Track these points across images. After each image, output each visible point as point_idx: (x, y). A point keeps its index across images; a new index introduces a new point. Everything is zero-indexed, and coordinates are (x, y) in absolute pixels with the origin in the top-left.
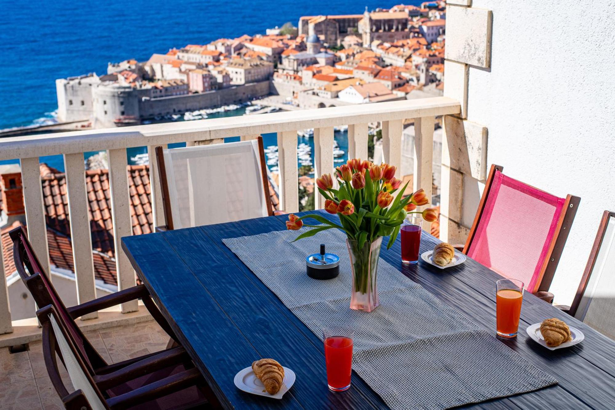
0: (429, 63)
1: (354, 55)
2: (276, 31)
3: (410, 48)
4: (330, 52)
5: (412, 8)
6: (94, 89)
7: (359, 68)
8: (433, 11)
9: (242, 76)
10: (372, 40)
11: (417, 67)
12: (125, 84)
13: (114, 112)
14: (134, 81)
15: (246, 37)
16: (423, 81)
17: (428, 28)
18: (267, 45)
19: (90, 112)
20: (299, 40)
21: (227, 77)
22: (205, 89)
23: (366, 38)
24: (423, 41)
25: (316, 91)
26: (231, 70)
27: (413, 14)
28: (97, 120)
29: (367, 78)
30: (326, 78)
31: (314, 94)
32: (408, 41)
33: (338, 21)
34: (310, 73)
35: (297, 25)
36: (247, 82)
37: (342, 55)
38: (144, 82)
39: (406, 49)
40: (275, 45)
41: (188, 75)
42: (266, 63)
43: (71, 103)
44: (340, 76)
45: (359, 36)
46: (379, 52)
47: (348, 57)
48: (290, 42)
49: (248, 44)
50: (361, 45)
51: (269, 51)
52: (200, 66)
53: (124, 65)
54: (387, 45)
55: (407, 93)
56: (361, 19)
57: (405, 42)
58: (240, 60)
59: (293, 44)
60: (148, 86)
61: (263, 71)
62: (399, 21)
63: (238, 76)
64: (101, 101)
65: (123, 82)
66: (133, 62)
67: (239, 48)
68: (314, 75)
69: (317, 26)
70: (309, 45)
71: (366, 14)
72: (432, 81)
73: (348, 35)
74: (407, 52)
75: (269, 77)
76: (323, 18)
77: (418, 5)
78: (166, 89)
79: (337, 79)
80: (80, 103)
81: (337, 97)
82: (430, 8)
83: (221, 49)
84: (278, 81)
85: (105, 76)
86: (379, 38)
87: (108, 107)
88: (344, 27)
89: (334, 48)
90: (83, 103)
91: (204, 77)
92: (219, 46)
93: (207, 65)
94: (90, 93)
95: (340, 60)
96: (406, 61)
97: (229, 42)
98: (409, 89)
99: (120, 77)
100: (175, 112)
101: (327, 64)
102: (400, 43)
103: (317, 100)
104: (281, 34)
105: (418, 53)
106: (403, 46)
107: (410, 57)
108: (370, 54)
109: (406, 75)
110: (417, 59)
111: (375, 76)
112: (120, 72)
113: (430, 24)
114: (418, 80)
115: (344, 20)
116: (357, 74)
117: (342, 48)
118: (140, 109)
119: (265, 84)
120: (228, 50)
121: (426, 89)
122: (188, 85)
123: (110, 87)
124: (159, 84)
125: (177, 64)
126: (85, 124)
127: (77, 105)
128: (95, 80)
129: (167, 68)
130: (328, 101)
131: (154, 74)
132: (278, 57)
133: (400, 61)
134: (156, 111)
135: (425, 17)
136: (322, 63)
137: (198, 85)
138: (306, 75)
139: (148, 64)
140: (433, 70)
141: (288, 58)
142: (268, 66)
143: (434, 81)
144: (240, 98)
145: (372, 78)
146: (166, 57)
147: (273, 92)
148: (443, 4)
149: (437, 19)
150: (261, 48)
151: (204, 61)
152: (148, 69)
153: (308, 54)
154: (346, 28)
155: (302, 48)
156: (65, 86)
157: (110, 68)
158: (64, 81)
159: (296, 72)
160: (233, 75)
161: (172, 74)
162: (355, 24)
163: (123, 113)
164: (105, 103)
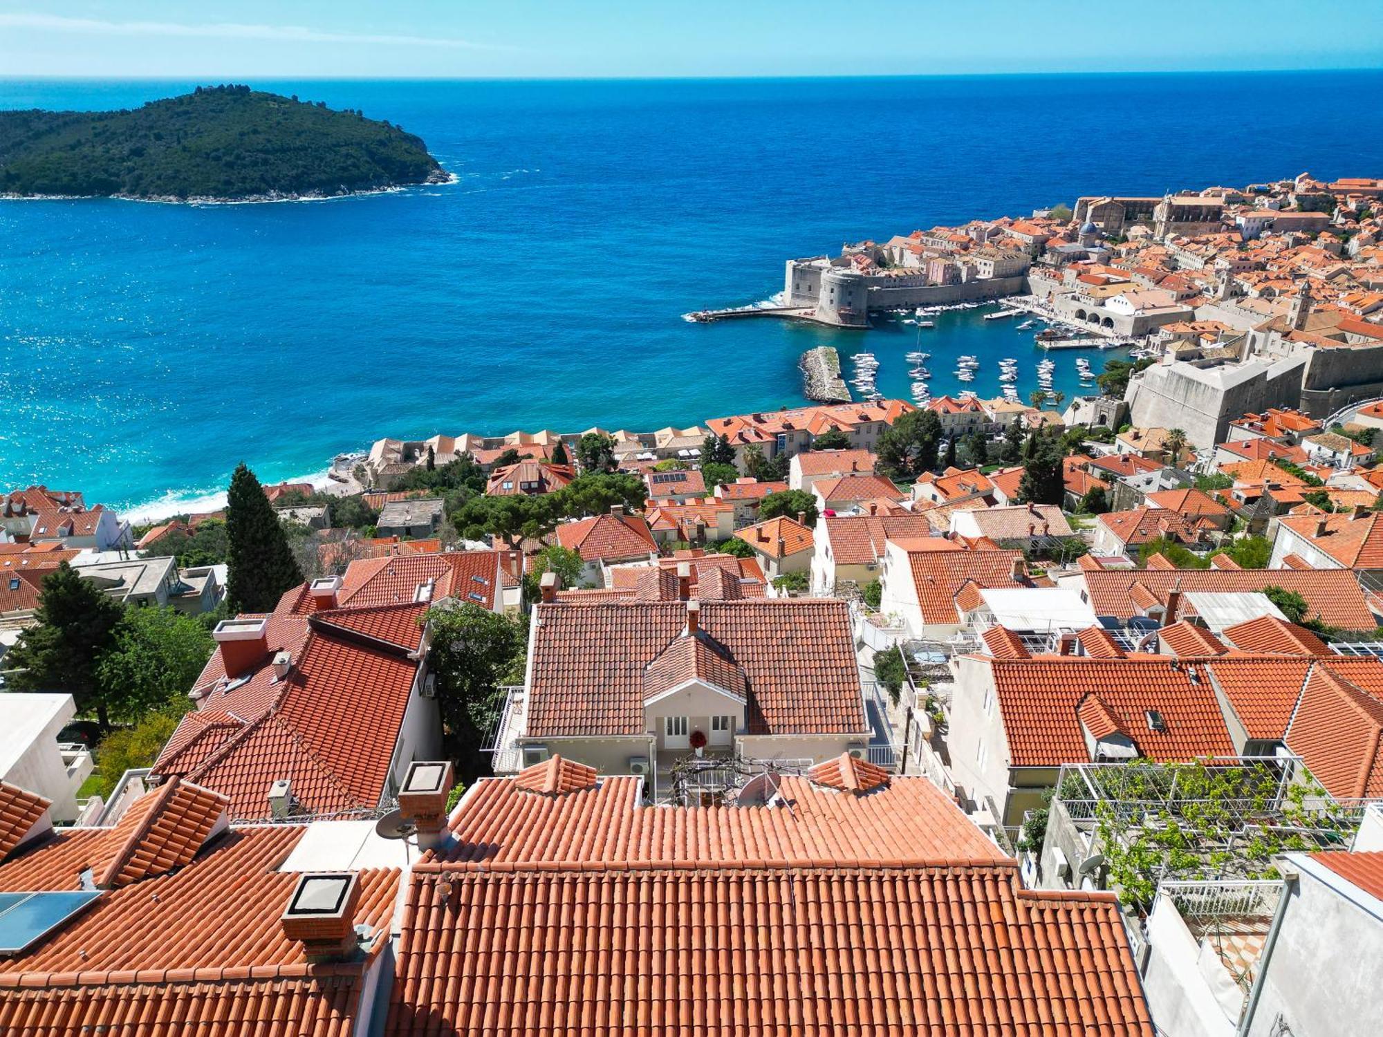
0: (1235, 270)
1: (1138, 250)
2: (1045, 213)
3: (1215, 246)
4: (1107, 245)
5: (1230, 191)
6: (824, 275)
7: (1138, 270)
8: (1262, 197)
9: (991, 269)
10: (1166, 232)
11: (1218, 272)
13: (840, 304)
14: (868, 266)
15: (1006, 219)
16: (1220, 293)
17: (1249, 220)
18: (1028, 232)
19: (816, 299)
20: (1070, 227)
21: (973, 270)
22: (944, 283)
23: (1160, 229)
24: (1237, 237)
25: (1077, 294)
26: (978, 261)
27: (1230, 201)
28: (821, 308)
29: (1147, 283)
30: (1094, 280)
31: (1074, 298)
32: (1217, 236)
33: (1128, 204)
34: (1075, 273)
35: (1072, 207)
36: (995, 276)
37: (1123, 248)
38: (879, 269)
39: (1210, 246)
40: (1039, 232)
41: (928, 264)
42: (1022, 255)
43: (798, 287)
44: (1113, 278)
45: (1152, 227)
46: (1172, 248)
47: (1128, 253)
48: (1059, 229)
49: (1007, 230)
50: (1152, 237)
51: (1029, 239)
52: (944, 255)
53: (861, 247)
54: (1185, 239)
55: (1195, 308)
56: (1159, 203)
57: (1211, 237)
58: (992, 250)
59: (1062, 231)
60: (883, 275)
61: (1017, 265)
62: (1209, 208)
63: (987, 269)
64: (829, 288)
65: (855, 270)
66: (870, 244)
67: (995, 234)
68: (1079, 274)
69: (1099, 210)
70: (1082, 234)
71: (1168, 199)
72: (1235, 296)
73: (1135, 224)
74: (1212, 251)
75: (1024, 272)
76: (1108, 200)
77: (1241, 187)
78: (901, 279)
79: (1107, 282)
80: (807, 288)
81: (1103, 304)
82: (1259, 192)
83: (973, 235)
84: (1035, 277)
85: (838, 262)
86: (1176, 229)
87: (835, 296)
88: (1134, 211)
89: (1114, 240)
90: (810, 289)
91: (946, 268)
92: (970, 231)
93: (952, 253)
94: (818, 279)
95: (1119, 254)
96: (1206, 263)
97: (984, 225)
98: (1199, 302)
99: (854, 264)
100: (906, 307)
101: (1099, 260)
102: (1203, 238)
103: (1076, 306)
104: (1050, 218)
105: (1224, 253)
106: (1207, 242)
107: (1213, 257)
108: (1159, 250)
109: (1200, 283)
110: (1221, 263)
111: (1158, 283)
112: (854, 255)
113: (1252, 215)
114: (1216, 291)
115: (1135, 204)
116: (1136, 278)
117: (1125, 239)
118: (869, 299)
119: (1016, 281)
120: (981, 238)
121: (1224, 304)
122: (927, 276)
123: (841, 273)
124: (894, 273)
125: (918, 252)
126: (809, 311)
127: (803, 290)
128: (825, 263)
129: (907, 253)
130: (1090, 308)
131: (892, 259)
132: (1040, 247)
133: (1198, 263)
134: (886, 302)
135: (1247, 205)
136: (1094, 258)
137: (937, 276)
138: (1069, 274)
139: (887, 247)
140: (1239, 279)
141: (1053, 251)
142: (1025, 258)
143: (1237, 293)
144: (984, 294)
145: (1151, 285)
146: (908, 240)
147: (1024, 290)
148: (1277, 188)
149: (1264, 208)
150: (1021, 234)
151: (950, 247)
152: (885, 253)
153: (1078, 247)
154: (1136, 213)
155: (1072, 237)
156: (794, 269)
157: (845, 248)
158: (794, 263)
159: (1058, 267)
160: (981, 268)
161: (911, 262)
162: (1148, 209)
163: (849, 304)
164: (832, 291)
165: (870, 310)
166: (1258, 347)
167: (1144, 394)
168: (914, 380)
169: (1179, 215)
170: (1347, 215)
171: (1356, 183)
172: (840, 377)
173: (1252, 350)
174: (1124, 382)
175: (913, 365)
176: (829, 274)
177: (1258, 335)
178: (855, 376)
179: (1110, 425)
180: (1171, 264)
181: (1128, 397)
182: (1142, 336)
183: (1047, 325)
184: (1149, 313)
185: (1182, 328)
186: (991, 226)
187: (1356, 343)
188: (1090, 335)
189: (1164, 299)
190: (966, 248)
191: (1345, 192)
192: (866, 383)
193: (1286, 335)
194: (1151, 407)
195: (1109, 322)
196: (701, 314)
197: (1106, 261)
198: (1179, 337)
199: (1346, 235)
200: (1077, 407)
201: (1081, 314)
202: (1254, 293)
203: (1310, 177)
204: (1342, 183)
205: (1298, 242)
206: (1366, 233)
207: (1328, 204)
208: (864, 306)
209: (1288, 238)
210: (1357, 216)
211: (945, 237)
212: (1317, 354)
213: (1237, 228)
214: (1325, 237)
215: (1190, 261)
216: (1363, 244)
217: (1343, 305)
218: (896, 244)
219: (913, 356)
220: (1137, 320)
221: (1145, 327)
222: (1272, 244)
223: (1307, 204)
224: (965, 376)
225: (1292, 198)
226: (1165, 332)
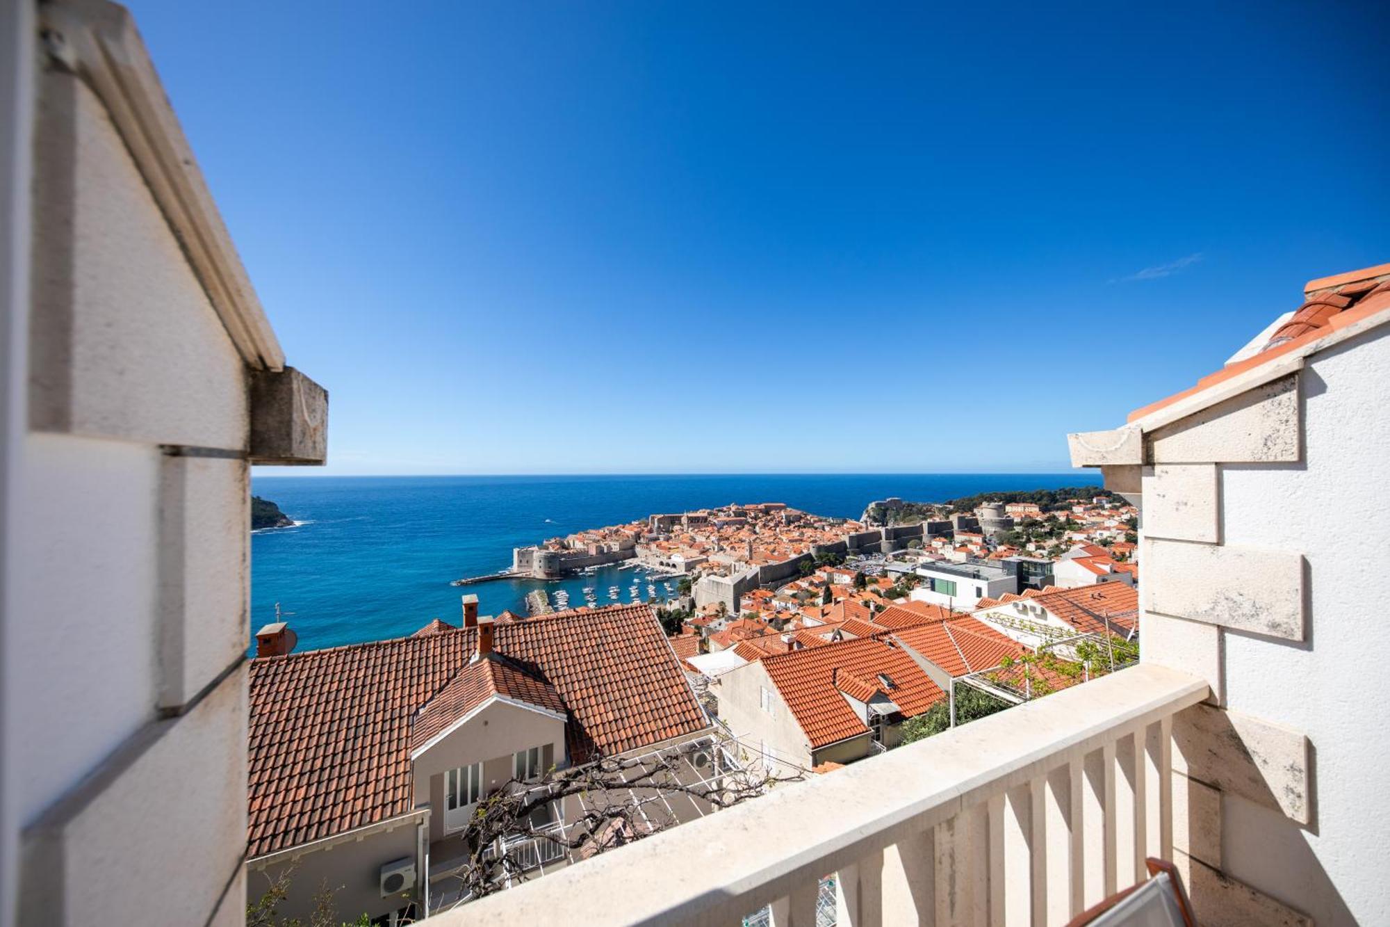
0: (719, 540)
1: (679, 535)
2: (637, 522)
4: (666, 533)
5: (709, 511)
6: (535, 554)
7: (681, 542)
9: (618, 546)
10: (688, 528)
11: (712, 541)
12: (552, 550)
13: (545, 567)
14: (558, 548)
15: (620, 525)
16: (716, 550)
17: (718, 521)
18: (632, 530)
19: (532, 567)
20: (649, 527)
21: (609, 548)
22: (596, 554)
23: (686, 526)
24: (716, 528)
25: (658, 555)
26: (611, 543)
27: (710, 514)
28: (535, 570)
29: (686, 548)
30: (664, 548)
31: (657, 557)
32: (708, 527)
33: (671, 517)
34: (655, 545)
35: (648, 519)
36: (620, 549)
37: (672, 535)
38: (563, 549)
39: (707, 531)
40: (636, 530)
41: (588, 546)
43: (521, 561)
44: (672, 547)
45: (682, 525)
46: (692, 534)
47: (675, 536)
48: (644, 528)
49: (622, 530)
50: (683, 530)
51: (633, 533)
52: (595, 541)
53: (553, 541)
54: (696, 530)
55: (708, 556)
56: (683, 516)
57: (706, 528)
58: (617, 538)
59: (646, 529)
60: (566, 552)
61: (629, 544)
62: (703, 517)
63: (616, 546)
64: (538, 560)
66: (557, 539)
67: (617, 531)
68: (657, 546)
69: (659, 520)
70: (655, 530)
71: (685, 514)
72: (721, 550)
73: (675, 524)
74: (708, 534)
75: (633, 547)
76: (662, 515)
77: (713, 509)
78: (575, 554)
79: (670, 548)
81: (670, 558)
82: (719, 511)
84: (638, 549)
85: (542, 547)
86: (692, 526)
87: (542, 564)
89: (668, 531)
90: (527, 561)
91: (597, 547)
92: (605, 530)
93: (599, 541)
94: (532, 556)
95: (671, 538)
96: (707, 538)
97: (611, 528)
98: (709, 554)
99: (550, 547)
100: (579, 567)
101: (664, 540)
102: (703, 529)
103: (658, 560)
104: (639, 523)
105: (713, 534)
106: (705, 530)
107: (709, 536)
108: (688, 535)
109: (707, 547)
110: (713, 538)
112: (550, 544)
113: (719, 519)
114: (714, 549)
115: (673, 517)
116: (681, 546)
117: (672, 531)
118: (560, 564)
119: (630, 551)
120: (611, 533)
121: (718, 553)
122: (588, 551)
123: (544, 552)
124: (571, 551)
125: (582, 540)
126: (528, 573)
127: (524, 563)
128: (536, 548)
129: (577, 542)
130: (665, 560)
131: (569, 545)
132: (638, 536)
133: (704, 539)
134: (570, 566)
135: (716, 516)
136: (662, 539)
137: (593, 552)
138: (653, 546)
139: (566, 539)
140: (721, 543)
141: (643, 537)
142: (632, 541)
143: (721, 549)
144: (616, 559)
145: (688, 548)
146: (577, 536)
147: (634, 555)
148: (725, 509)
149: (722, 517)
150: (629, 531)
151: (597, 538)
152: (566, 543)
153: (654, 535)
154: (675, 521)
155: (651, 531)
156: (518, 552)
157: (545, 541)
158: (518, 549)
159: (648, 544)
160: (613, 547)
161: (579, 546)
162: (679, 519)
163: (550, 567)
164: (540, 561)
165: (561, 571)
166: (737, 569)
167: (699, 591)
168: (588, 601)
169: (692, 521)
170: (752, 518)
171: (752, 506)
172: (548, 604)
173: (735, 571)
174: (689, 589)
175: (587, 594)
176: (537, 554)
177: (737, 564)
178: (557, 603)
179: (687, 609)
180: (693, 539)
181: (693, 595)
182: (690, 570)
183: (647, 570)
184: (690, 560)
185: (705, 565)
186: (615, 528)
187: (771, 563)
188: (667, 572)
189: (695, 554)
190: (605, 538)
191: (749, 510)
192: (563, 606)
193: (746, 562)
194: (704, 598)
195: (674, 566)
196: (463, 581)
197: (668, 539)
198: (704, 569)
199: (754, 526)
200: (671, 603)
201: (662, 564)
202: (728, 549)
203: (736, 504)
204: (746, 507)
205: (738, 529)
206: (760, 524)
207: (745, 514)
208: (558, 568)
209: (734, 528)
210: (756, 518)
211: (594, 534)
212: (761, 568)
213: (715, 524)
214: (747, 527)
215: (700, 539)
216: (761, 528)
217: (763, 550)
218: (571, 539)
219: (586, 590)
220: (686, 563)
221: (690, 566)
222: (729, 531)
223: (737, 514)
224: (614, 597)
225: (731, 512)
226: (699, 568)
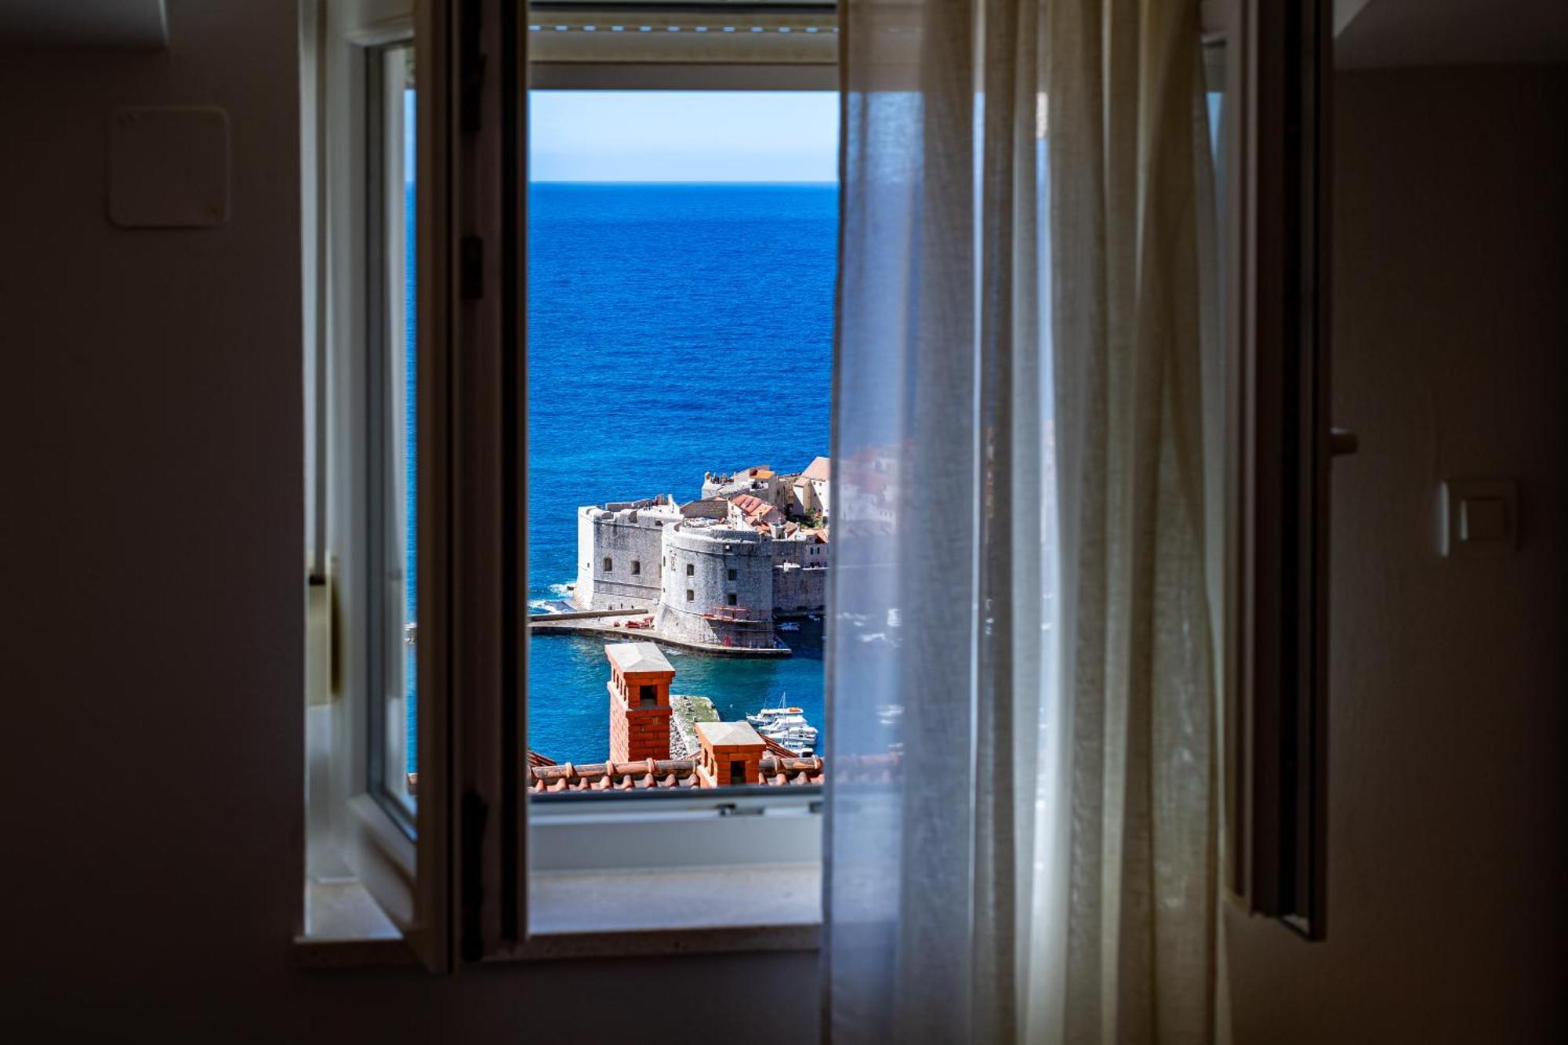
6: (668, 535)
12: (742, 526)
13: (710, 596)
14: (764, 521)
19: (654, 589)
28: (667, 610)
38: (790, 525)
43: (608, 565)
53: (743, 481)
60: (802, 534)
64: (681, 565)
65: (738, 521)
66: (765, 473)
80: (630, 568)
85: (698, 508)
87: (698, 581)
90: (637, 568)
94: (656, 543)
99: (733, 509)
112: (733, 496)
118: (776, 590)
123: (706, 532)
124: (824, 532)
126: (638, 619)
127: (622, 571)
128: (670, 511)
131: (815, 506)
134: (815, 596)
139: (802, 480)
152: (800, 494)
156: (598, 523)
157: (708, 485)
158: (597, 511)
163: (733, 599)
164: (690, 570)
165: (779, 615)
176: (679, 536)
208: (767, 604)
